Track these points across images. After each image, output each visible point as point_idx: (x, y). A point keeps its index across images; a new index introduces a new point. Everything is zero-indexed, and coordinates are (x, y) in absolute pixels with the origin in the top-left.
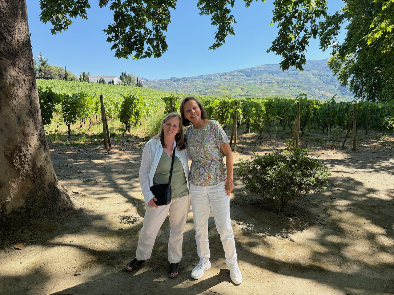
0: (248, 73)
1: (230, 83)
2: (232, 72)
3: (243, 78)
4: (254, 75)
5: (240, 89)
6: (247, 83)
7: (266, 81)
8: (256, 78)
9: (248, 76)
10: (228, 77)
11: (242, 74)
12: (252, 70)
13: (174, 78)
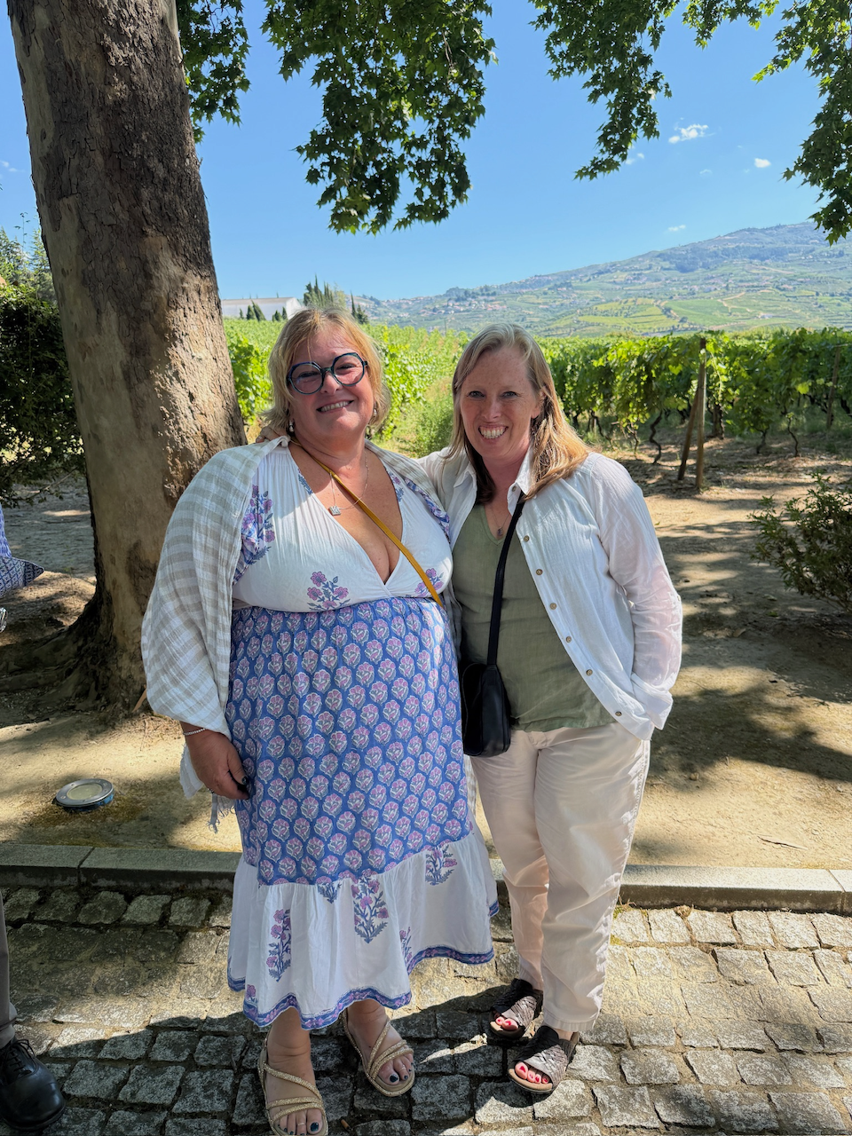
0: (685, 261)
1: (628, 296)
2: (633, 261)
3: (668, 275)
4: (703, 267)
5: (660, 312)
6: (681, 290)
7: (741, 281)
8: (710, 274)
9: (683, 269)
10: (622, 276)
11: (666, 264)
12: (695, 249)
13: (457, 289)
